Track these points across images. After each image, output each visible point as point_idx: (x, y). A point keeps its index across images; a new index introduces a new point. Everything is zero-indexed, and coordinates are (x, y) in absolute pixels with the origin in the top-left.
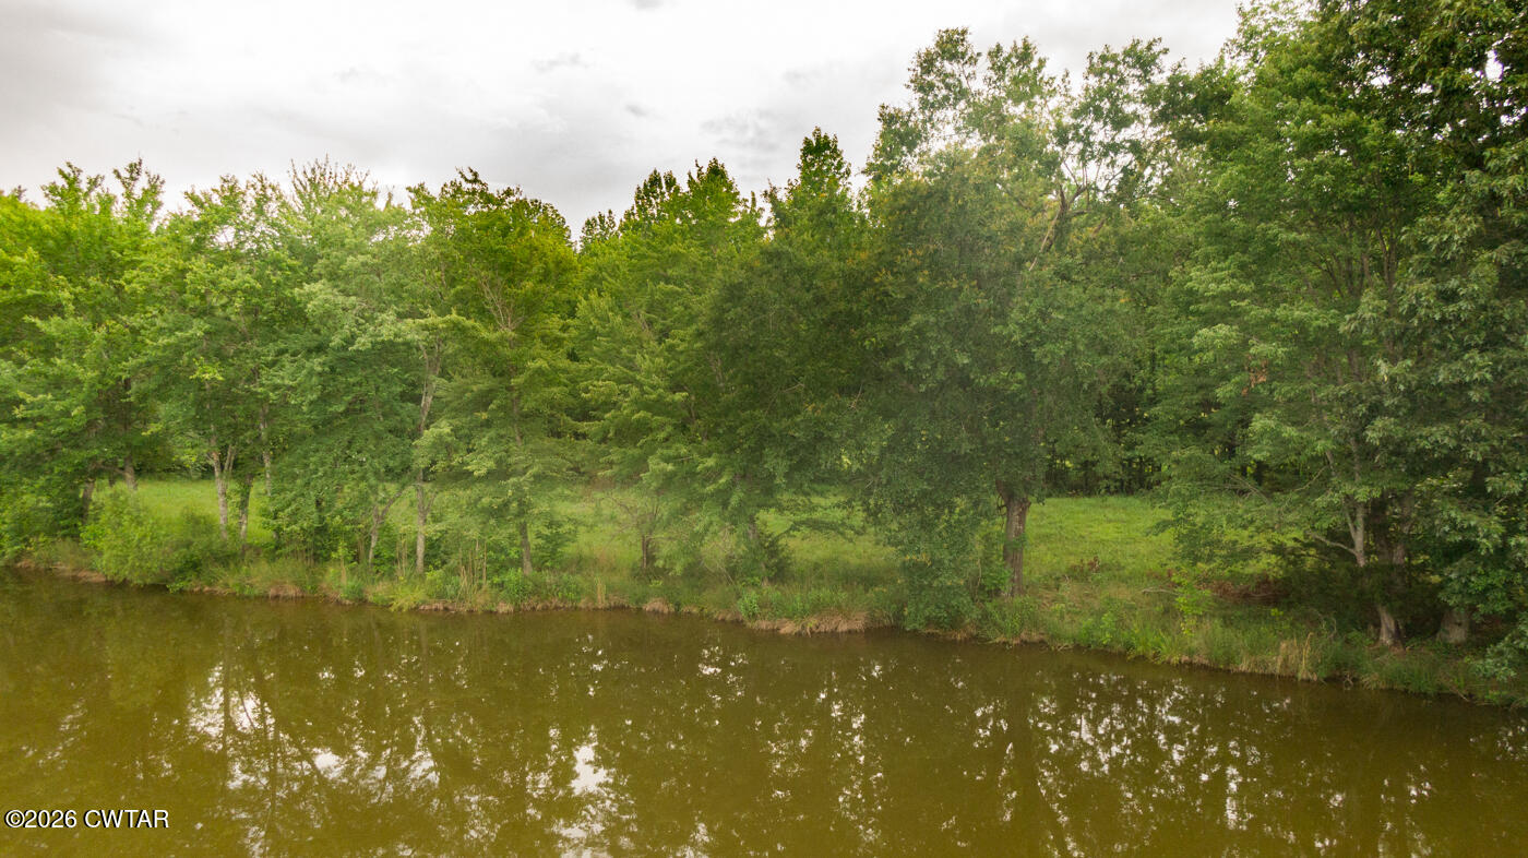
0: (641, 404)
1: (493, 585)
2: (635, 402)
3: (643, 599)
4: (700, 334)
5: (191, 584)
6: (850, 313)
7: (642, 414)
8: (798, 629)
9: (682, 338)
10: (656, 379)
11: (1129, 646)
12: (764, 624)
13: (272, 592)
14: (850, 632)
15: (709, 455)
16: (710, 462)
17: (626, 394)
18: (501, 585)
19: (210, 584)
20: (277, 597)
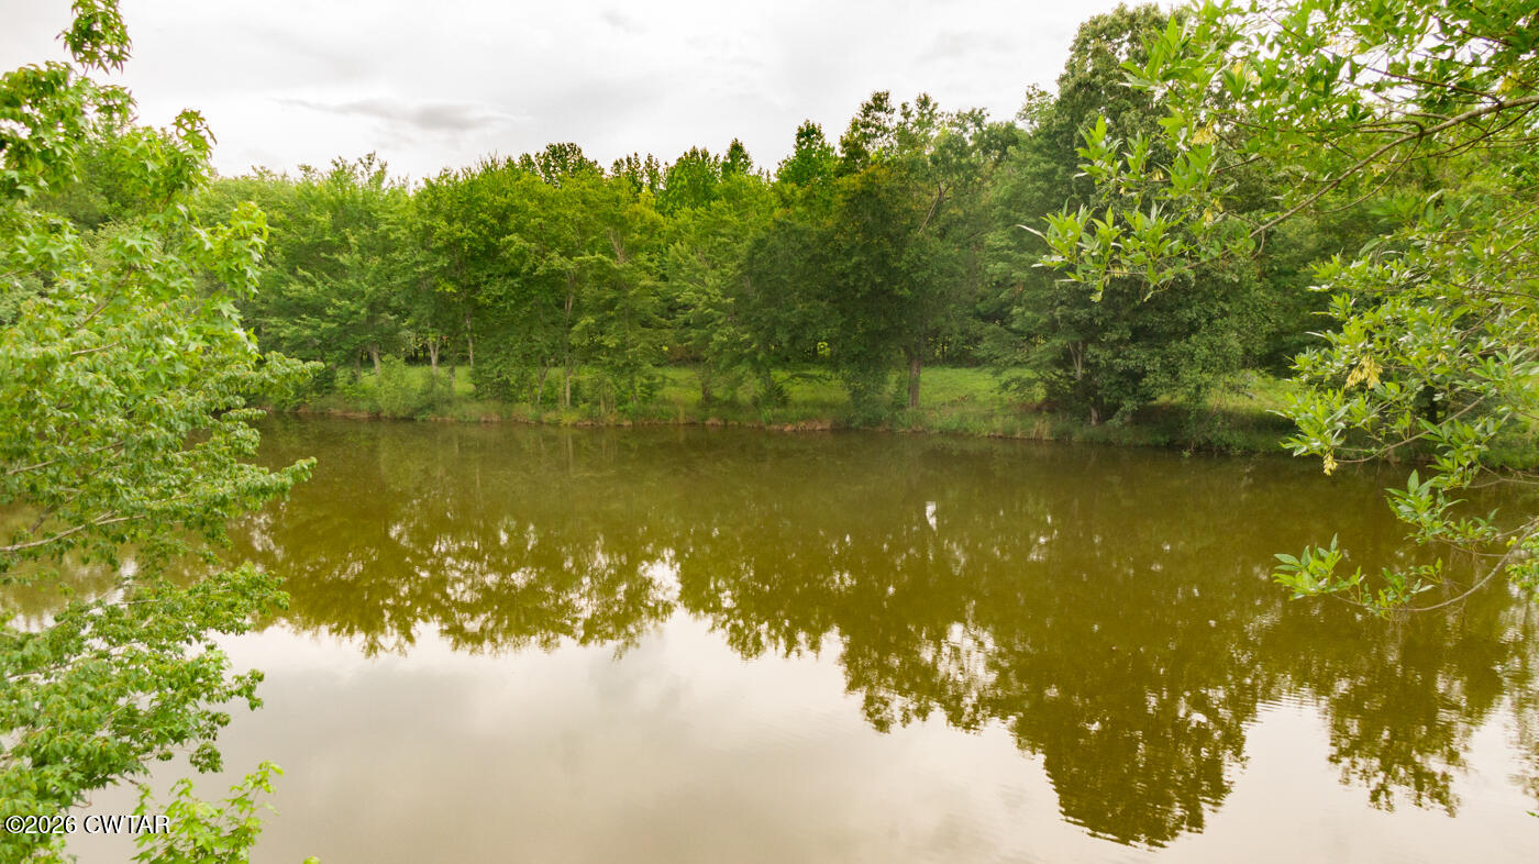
0: (709, 305)
1: (619, 411)
2: (705, 303)
3: (706, 419)
4: (740, 266)
5: (430, 416)
6: (821, 255)
7: (710, 310)
8: (794, 428)
9: (730, 269)
10: (717, 291)
11: (966, 430)
12: (776, 427)
13: (483, 419)
14: (822, 430)
15: (746, 333)
16: (747, 336)
17: (700, 299)
18: (624, 411)
19: (442, 416)
20: (486, 422)
